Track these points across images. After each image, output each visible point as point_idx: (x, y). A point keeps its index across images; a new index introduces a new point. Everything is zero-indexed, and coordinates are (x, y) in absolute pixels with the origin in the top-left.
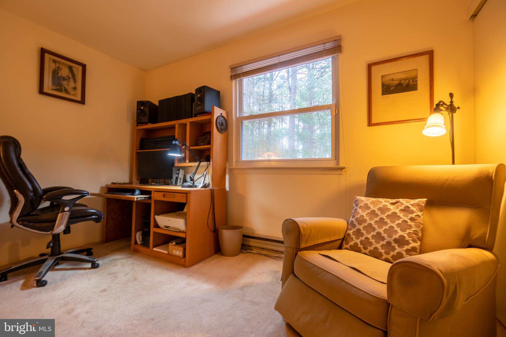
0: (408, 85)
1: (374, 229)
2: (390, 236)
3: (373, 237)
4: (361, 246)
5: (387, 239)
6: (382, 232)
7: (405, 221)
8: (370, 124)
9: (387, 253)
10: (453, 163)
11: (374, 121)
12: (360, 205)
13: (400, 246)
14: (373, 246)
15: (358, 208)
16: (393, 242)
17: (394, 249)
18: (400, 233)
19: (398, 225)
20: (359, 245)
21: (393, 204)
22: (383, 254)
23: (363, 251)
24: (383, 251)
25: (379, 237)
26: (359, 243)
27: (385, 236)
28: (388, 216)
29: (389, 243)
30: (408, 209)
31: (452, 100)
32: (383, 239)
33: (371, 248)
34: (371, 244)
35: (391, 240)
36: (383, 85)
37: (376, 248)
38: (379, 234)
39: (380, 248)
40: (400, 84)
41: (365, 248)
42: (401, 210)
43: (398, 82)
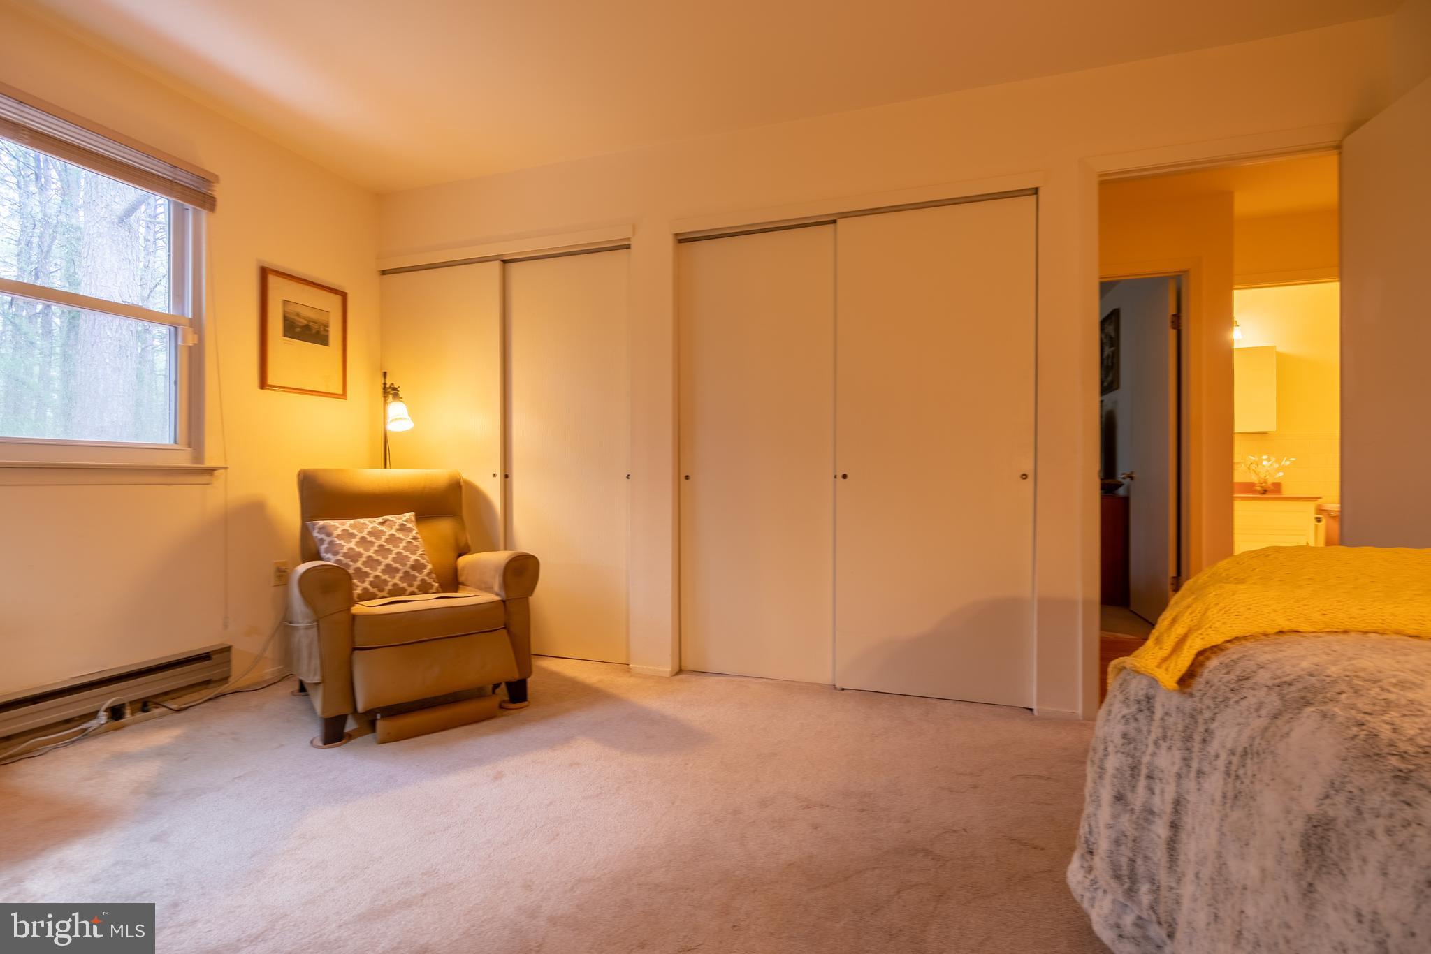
0: (318, 332)
1: (379, 562)
2: (405, 565)
3: (383, 572)
4: (375, 590)
5: (403, 569)
6: (392, 563)
7: (409, 542)
8: (263, 384)
9: (411, 585)
10: (385, 467)
11: (271, 380)
12: (336, 533)
13: (420, 571)
14: (390, 584)
15: (336, 539)
16: (410, 570)
17: (415, 578)
18: (413, 558)
19: (405, 548)
20: (372, 590)
21: (382, 524)
22: (407, 588)
23: (380, 594)
24: (404, 585)
25: (390, 570)
26: (369, 587)
27: (397, 565)
28: (387, 541)
29: (406, 573)
30: (403, 527)
31: (385, 381)
32: (397, 570)
33: (389, 587)
34: (386, 582)
35: (407, 568)
36: (286, 319)
37: (395, 585)
38: (388, 566)
39: (399, 582)
40: (307, 327)
41: (381, 590)
42: (398, 530)
43: (305, 322)
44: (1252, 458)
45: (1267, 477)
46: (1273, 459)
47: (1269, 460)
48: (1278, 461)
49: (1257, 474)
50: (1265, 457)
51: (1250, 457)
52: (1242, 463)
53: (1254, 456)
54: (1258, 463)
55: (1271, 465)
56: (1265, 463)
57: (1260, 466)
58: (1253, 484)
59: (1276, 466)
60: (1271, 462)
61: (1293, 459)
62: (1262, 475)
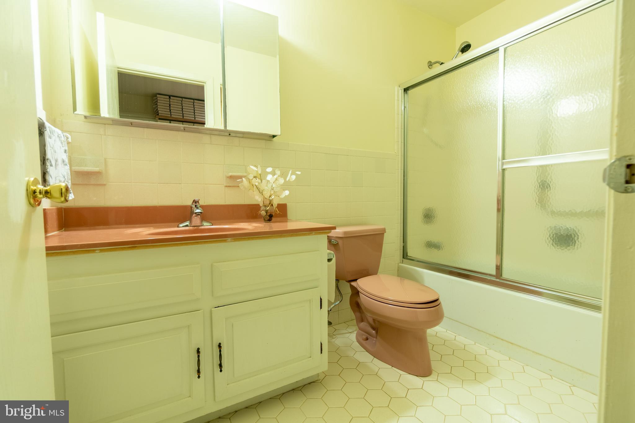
44: (255, 169)
45: (273, 197)
46: (278, 172)
47: (273, 174)
48: (284, 175)
49: (261, 192)
50: (269, 170)
51: (252, 167)
52: (245, 177)
53: (256, 166)
54: (261, 177)
55: (276, 179)
56: (269, 177)
57: (263, 181)
58: (256, 207)
59: (282, 181)
60: (275, 177)
61: (299, 173)
62: (267, 195)
